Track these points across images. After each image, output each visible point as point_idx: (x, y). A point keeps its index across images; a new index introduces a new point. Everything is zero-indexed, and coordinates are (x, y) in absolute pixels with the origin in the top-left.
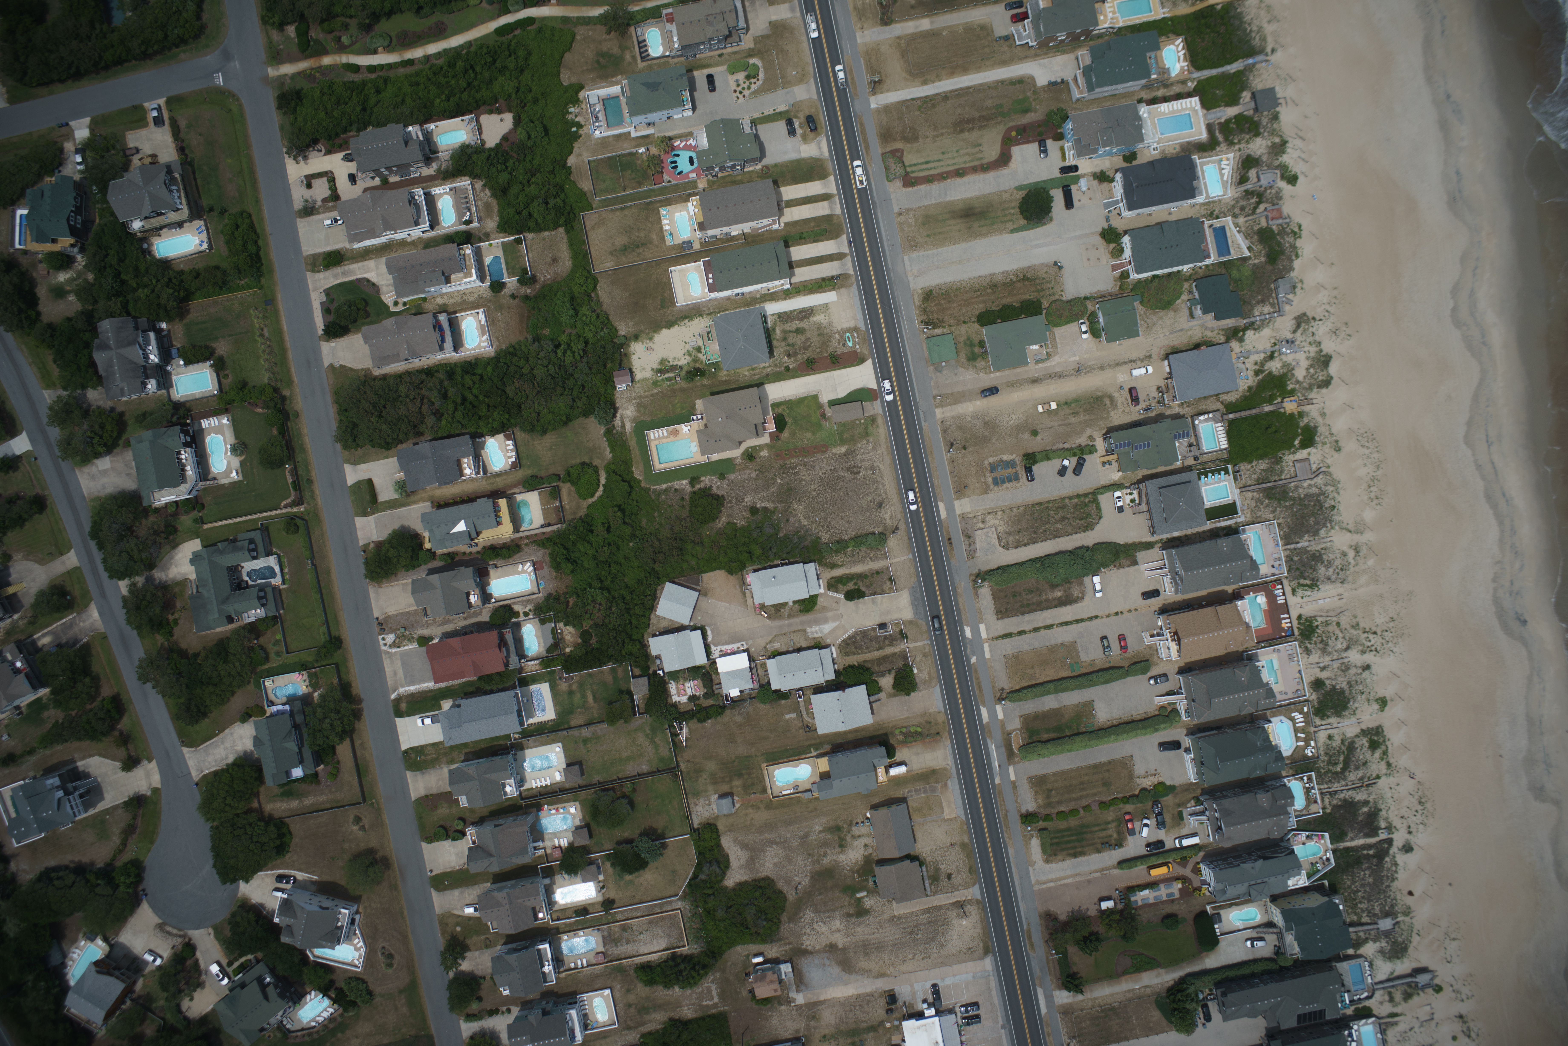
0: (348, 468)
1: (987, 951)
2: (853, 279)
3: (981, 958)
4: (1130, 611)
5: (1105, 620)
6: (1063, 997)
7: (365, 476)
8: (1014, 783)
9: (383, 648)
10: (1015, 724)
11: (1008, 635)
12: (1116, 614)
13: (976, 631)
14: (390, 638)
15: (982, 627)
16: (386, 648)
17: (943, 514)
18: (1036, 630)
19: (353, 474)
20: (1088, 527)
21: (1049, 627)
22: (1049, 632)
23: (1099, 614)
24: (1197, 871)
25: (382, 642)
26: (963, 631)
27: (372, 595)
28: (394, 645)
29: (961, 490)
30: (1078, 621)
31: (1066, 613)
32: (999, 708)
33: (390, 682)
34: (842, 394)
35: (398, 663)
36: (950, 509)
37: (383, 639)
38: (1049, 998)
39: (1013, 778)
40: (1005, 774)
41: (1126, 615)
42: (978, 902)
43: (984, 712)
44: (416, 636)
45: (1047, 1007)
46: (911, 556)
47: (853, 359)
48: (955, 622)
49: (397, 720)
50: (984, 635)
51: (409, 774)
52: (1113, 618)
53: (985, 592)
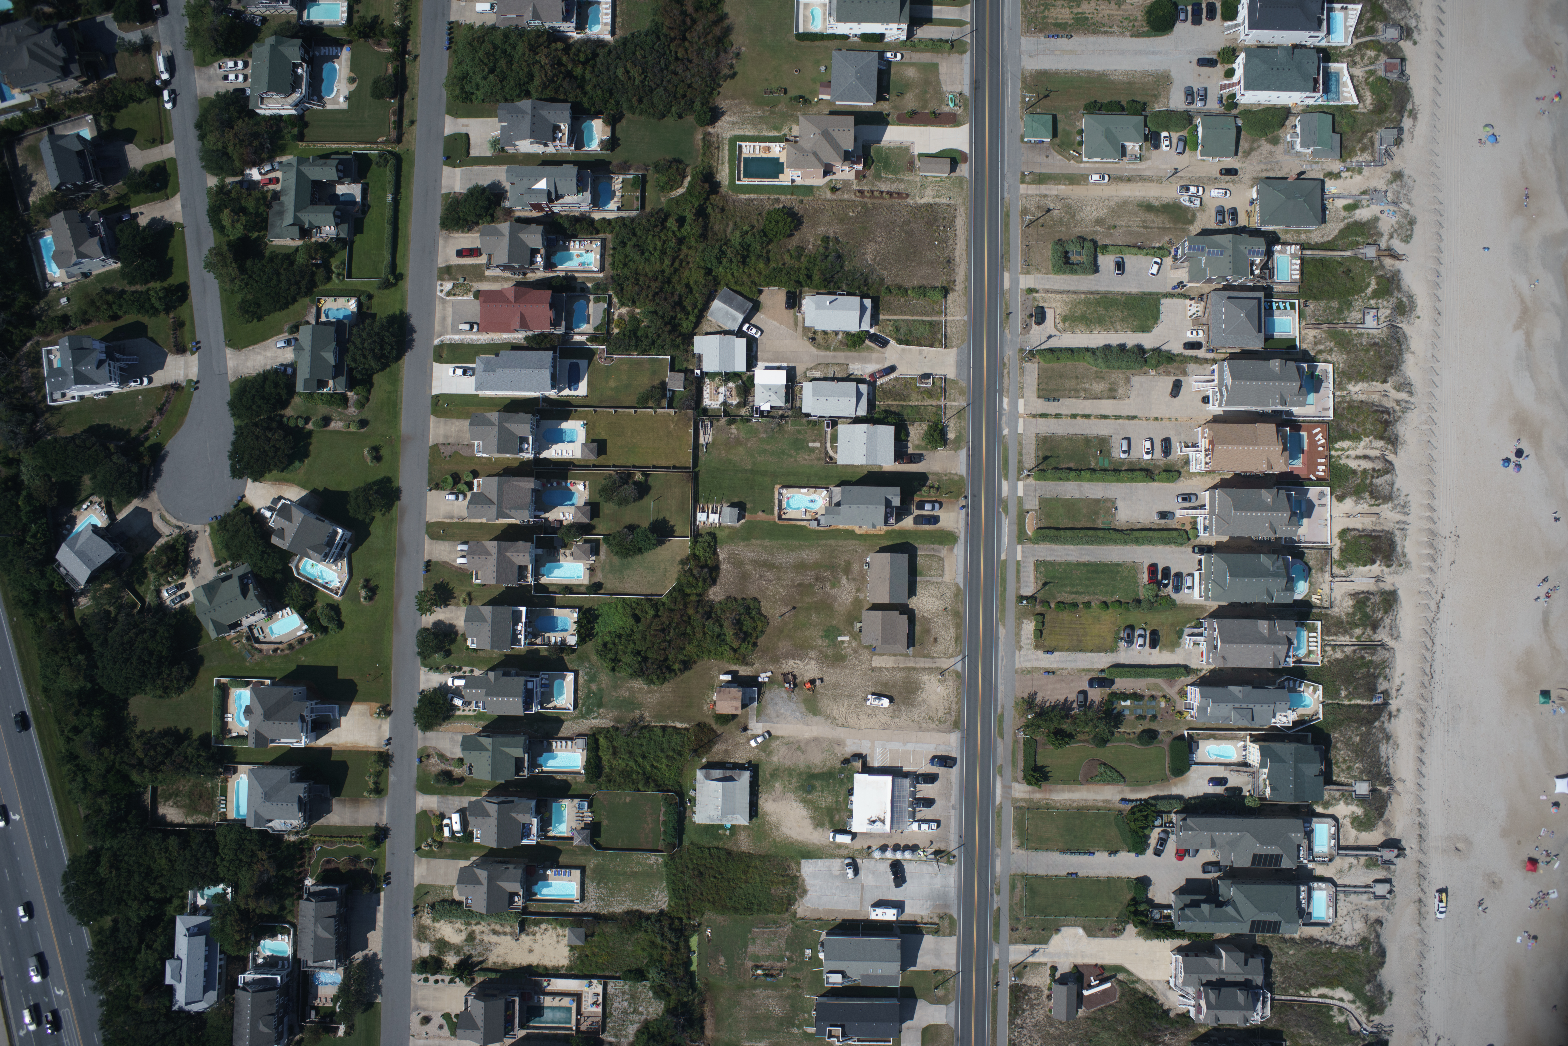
0: (448, 119)
1: (955, 725)
2: (968, 47)
4: (1170, 419)
5: (1144, 422)
6: (1021, 791)
7: (463, 130)
8: (1018, 563)
9: (438, 293)
10: (1032, 504)
11: (1045, 416)
12: (1156, 419)
13: (1014, 405)
14: (448, 286)
15: (1021, 402)
16: (442, 295)
17: (1007, 285)
18: (1074, 416)
19: (452, 126)
20: (1145, 328)
21: (1087, 416)
22: (1086, 421)
23: (1139, 415)
24: (1183, 694)
25: (439, 288)
26: (1001, 401)
27: (441, 242)
28: (450, 293)
29: (1028, 266)
30: (1117, 417)
31: (1107, 407)
32: (1020, 484)
33: (437, 328)
34: (934, 150)
35: (449, 311)
36: (1015, 282)
37: (441, 285)
38: (1007, 788)
39: (1019, 557)
40: (1012, 551)
41: (1166, 422)
42: (957, 673)
43: (1005, 485)
44: (473, 290)
45: (1002, 797)
46: (966, 318)
47: (951, 120)
48: (995, 391)
49: (435, 364)
50: (1021, 410)
51: (432, 418)
52: (1151, 422)
53: (1032, 368)
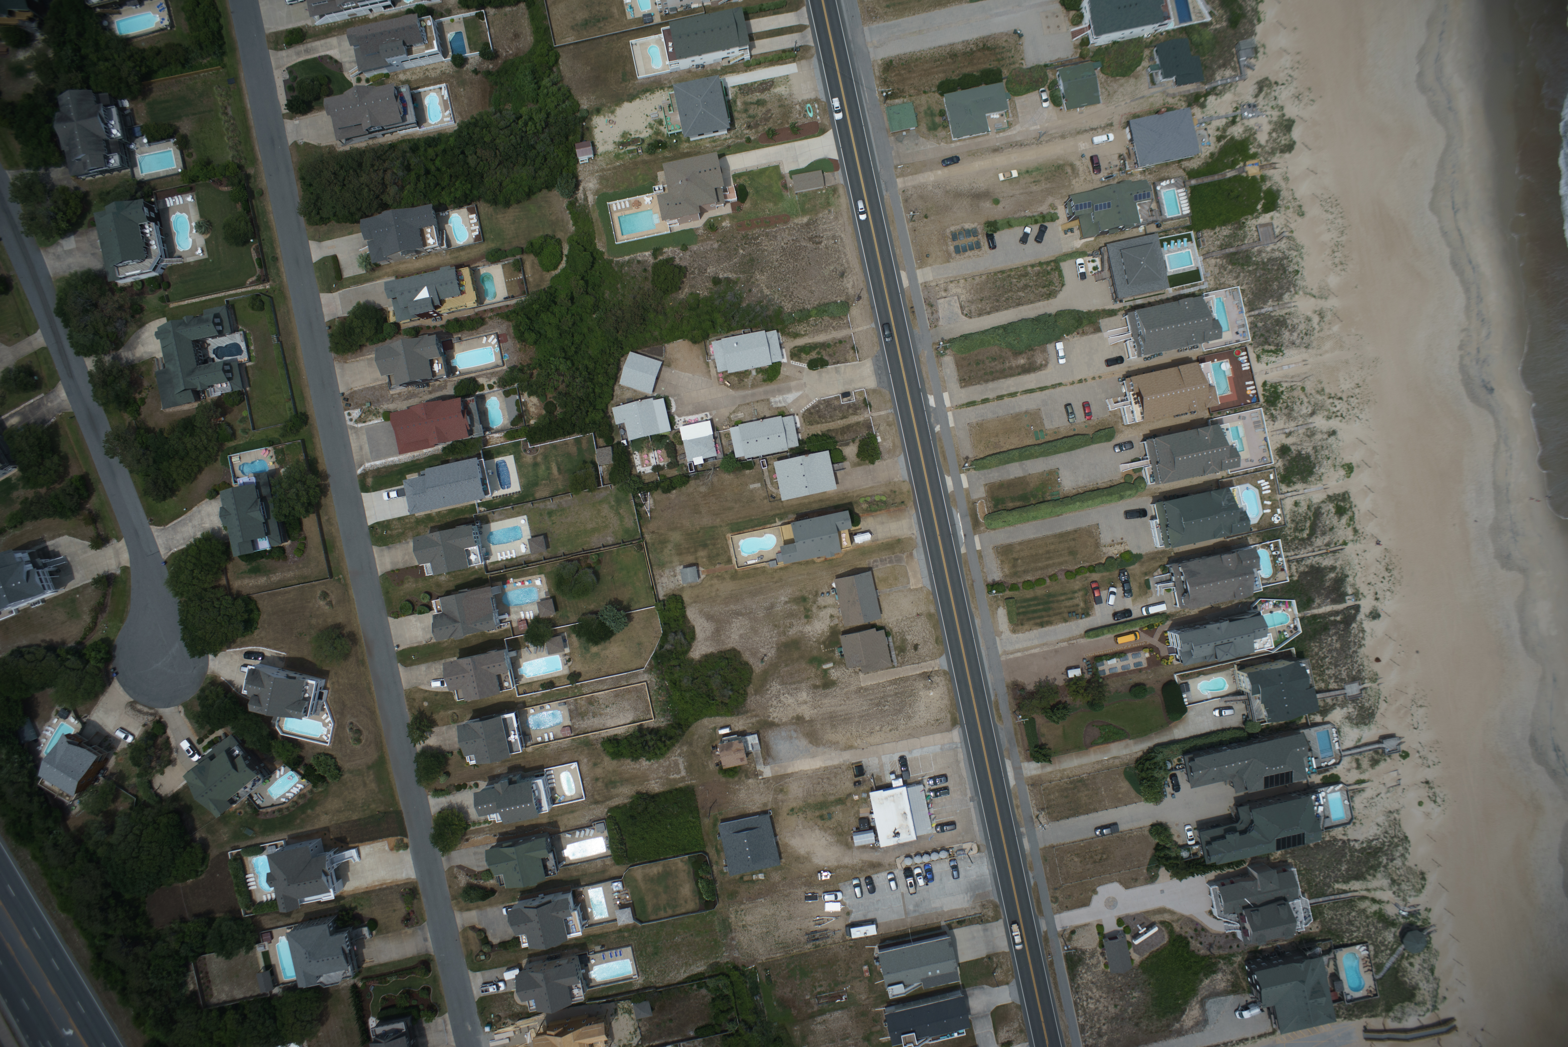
0: (313, 245)
1: (954, 723)
2: (813, 51)
3: (949, 730)
4: (1094, 378)
5: (1069, 387)
6: (1032, 769)
7: (329, 252)
8: (979, 552)
9: (349, 423)
10: (980, 493)
11: (972, 404)
12: (1080, 381)
13: (939, 400)
14: (356, 413)
15: (946, 396)
16: (351, 424)
17: (906, 283)
18: (1000, 398)
19: (318, 251)
20: (1051, 295)
21: (1013, 395)
22: (1013, 399)
23: (1063, 381)
24: (1164, 639)
25: (347, 418)
26: (927, 400)
27: (338, 371)
28: (360, 420)
29: (924, 258)
30: (1042, 389)
31: (1030, 380)
32: (964, 477)
33: (356, 457)
34: (803, 165)
35: (364, 438)
36: (913, 278)
37: (349, 414)
38: (1018, 770)
39: (978, 547)
40: (970, 544)
41: (1090, 382)
42: (945, 673)
43: (949, 481)
44: (381, 411)
45: (1016, 779)
46: (873, 325)
47: (814, 130)
48: (919, 391)
49: (363, 494)
50: (948, 403)
51: (375, 549)
52: (1077, 386)
53: (949, 360)
